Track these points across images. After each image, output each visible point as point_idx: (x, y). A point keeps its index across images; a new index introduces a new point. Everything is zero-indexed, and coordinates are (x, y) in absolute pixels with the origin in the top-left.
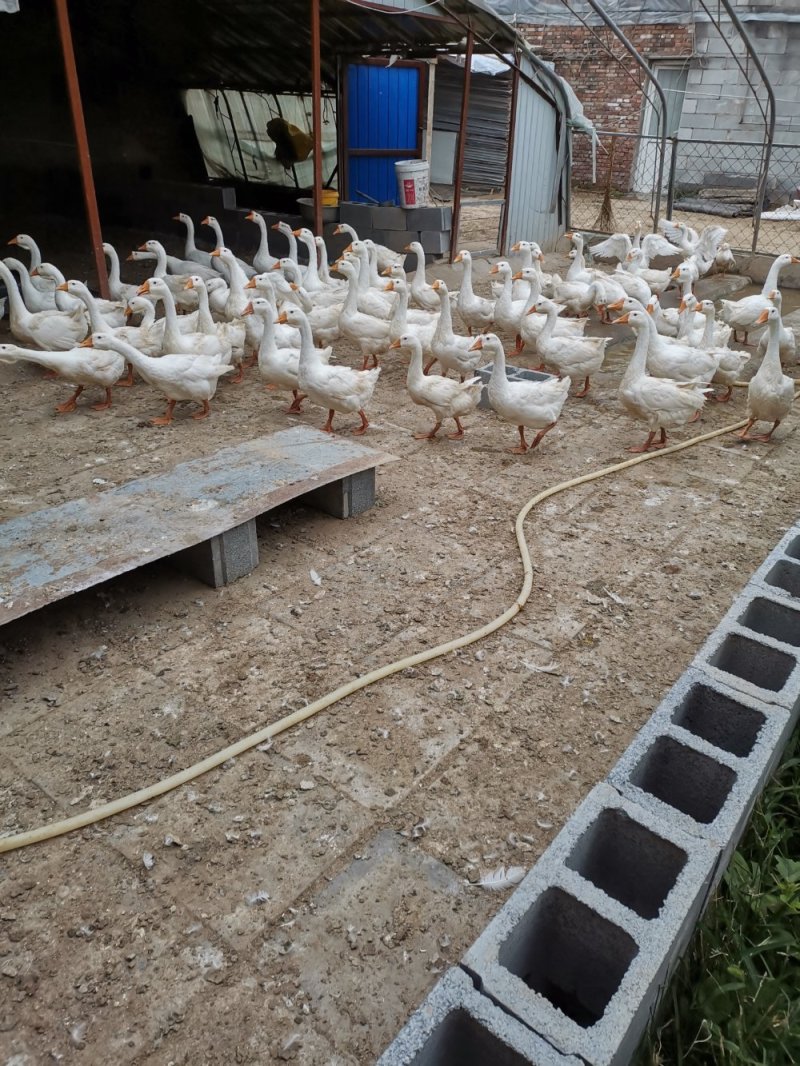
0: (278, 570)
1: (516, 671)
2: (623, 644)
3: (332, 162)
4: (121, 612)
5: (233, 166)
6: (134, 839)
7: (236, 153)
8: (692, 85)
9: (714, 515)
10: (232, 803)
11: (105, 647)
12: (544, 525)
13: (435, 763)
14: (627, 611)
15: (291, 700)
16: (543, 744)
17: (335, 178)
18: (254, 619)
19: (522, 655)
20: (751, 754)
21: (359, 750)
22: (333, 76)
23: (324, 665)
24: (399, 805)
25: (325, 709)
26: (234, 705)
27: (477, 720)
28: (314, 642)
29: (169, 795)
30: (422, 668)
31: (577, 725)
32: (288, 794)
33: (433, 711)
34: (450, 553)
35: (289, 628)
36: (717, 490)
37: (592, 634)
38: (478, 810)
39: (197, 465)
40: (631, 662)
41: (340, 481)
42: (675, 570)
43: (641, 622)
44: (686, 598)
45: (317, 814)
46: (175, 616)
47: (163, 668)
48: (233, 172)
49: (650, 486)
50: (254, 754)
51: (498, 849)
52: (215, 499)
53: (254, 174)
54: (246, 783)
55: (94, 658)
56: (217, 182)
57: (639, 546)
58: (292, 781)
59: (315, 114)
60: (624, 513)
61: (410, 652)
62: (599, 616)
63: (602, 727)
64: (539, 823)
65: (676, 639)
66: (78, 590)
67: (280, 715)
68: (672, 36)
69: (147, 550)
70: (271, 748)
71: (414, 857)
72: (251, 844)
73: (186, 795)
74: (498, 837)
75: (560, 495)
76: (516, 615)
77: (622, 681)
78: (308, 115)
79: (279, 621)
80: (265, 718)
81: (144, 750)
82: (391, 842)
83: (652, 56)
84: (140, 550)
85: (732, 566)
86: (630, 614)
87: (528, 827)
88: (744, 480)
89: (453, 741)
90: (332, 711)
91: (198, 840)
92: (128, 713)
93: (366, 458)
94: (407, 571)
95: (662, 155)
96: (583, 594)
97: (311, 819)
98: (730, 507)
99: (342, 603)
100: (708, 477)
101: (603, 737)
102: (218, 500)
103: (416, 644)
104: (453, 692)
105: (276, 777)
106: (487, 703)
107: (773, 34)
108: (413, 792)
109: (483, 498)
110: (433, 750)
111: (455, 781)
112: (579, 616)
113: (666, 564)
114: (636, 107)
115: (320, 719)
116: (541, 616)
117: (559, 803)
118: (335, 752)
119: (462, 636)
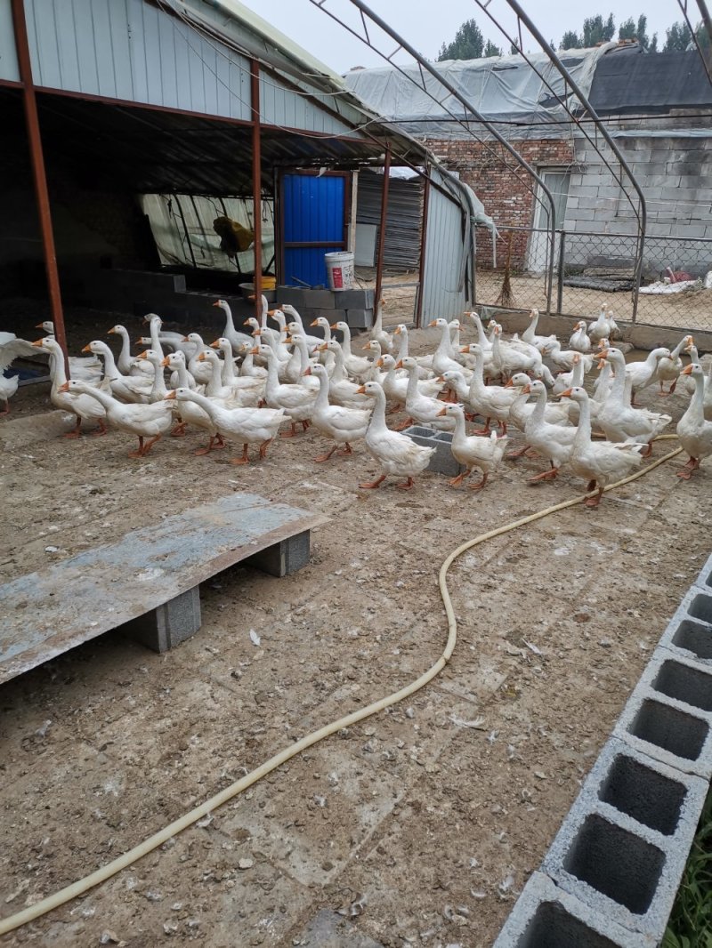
0: (219, 631)
1: (445, 727)
2: (543, 696)
3: (270, 252)
4: (66, 684)
5: (184, 256)
6: (70, 938)
7: (186, 245)
8: (574, 187)
9: (617, 564)
10: (170, 889)
11: (49, 722)
12: (465, 577)
13: (371, 831)
14: (544, 660)
15: (230, 770)
16: (473, 805)
17: (273, 264)
18: (196, 683)
19: (450, 709)
20: (677, 830)
21: (296, 821)
22: (271, 183)
23: (262, 729)
24: (337, 880)
25: (263, 778)
26: (175, 778)
27: (410, 781)
28: (253, 705)
29: (108, 883)
30: (356, 728)
31: (505, 783)
32: (227, 875)
33: (368, 774)
34: (380, 608)
35: (229, 692)
36: (617, 539)
37: (513, 686)
38: (413, 881)
39: (145, 534)
40: (551, 714)
41: (278, 544)
42: (586, 618)
43: (558, 672)
44: (597, 646)
45: (256, 895)
46: (119, 684)
47: (106, 742)
48: (183, 260)
49: (558, 536)
50: (194, 832)
51: (434, 924)
52: (161, 567)
53: (202, 262)
54: (184, 865)
55: (38, 735)
56: (169, 270)
57: (552, 595)
58: (231, 859)
59: (256, 213)
60: (536, 563)
61: (344, 711)
62: (519, 667)
63: (528, 784)
64: (473, 892)
65: (591, 688)
66: (25, 670)
67: (219, 786)
68: (556, 149)
69: (94, 624)
70: (211, 824)
71: (353, 939)
72: (189, 936)
73: (124, 882)
74: (434, 911)
75: (478, 547)
76: (443, 669)
77: (544, 734)
78: (249, 214)
79: (220, 684)
80: (205, 790)
81: (83, 834)
82: (329, 923)
83: (540, 164)
84: (87, 624)
85: (636, 613)
86: (547, 663)
87: (461, 898)
88: (640, 530)
89: (387, 807)
90: (271, 779)
91: (135, 934)
92: (70, 793)
93: (302, 521)
94: (341, 627)
95: (552, 245)
96: (504, 646)
97: (249, 902)
98: (630, 555)
99: (280, 663)
100: (609, 527)
101: (530, 794)
102: (164, 568)
103: (350, 702)
104: (386, 753)
105: (215, 856)
106: (418, 763)
107: (639, 147)
108: (350, 865)
109: (409, 552)
110: (370, 817)
111: (391, 850)
112: (501, 667)
113: (577, 613)
114: (528, 204)
115: (259, 788)
116: (466, 669)
117: (491, 869)
118: (273, 825)
119: (393, 692)
